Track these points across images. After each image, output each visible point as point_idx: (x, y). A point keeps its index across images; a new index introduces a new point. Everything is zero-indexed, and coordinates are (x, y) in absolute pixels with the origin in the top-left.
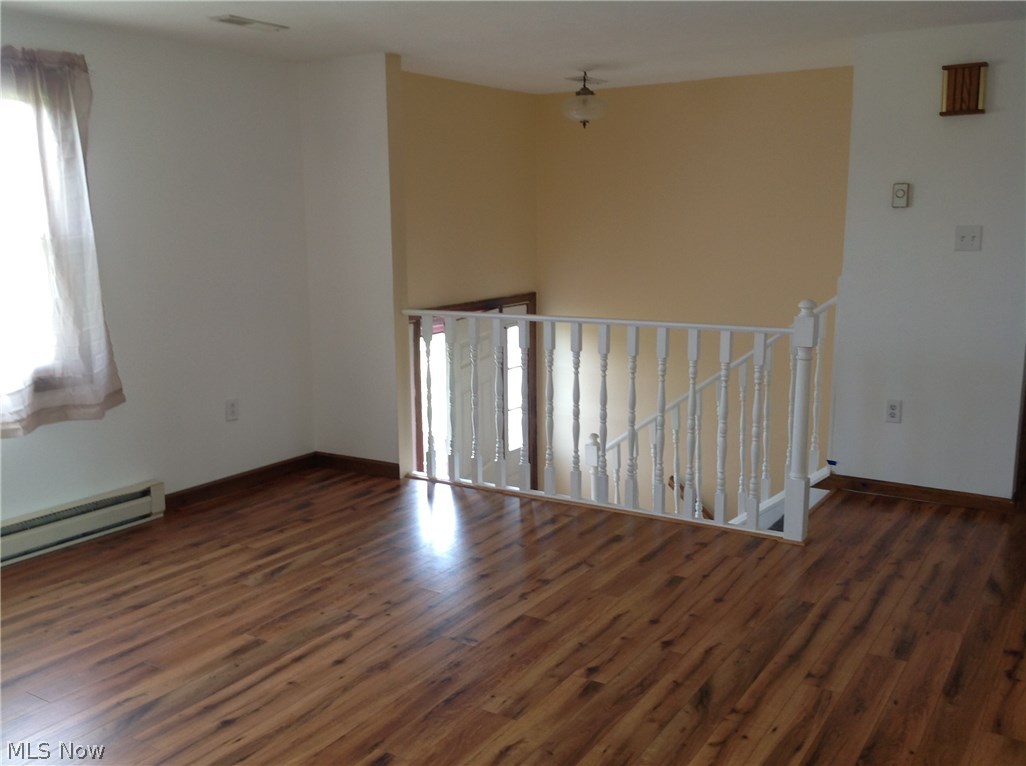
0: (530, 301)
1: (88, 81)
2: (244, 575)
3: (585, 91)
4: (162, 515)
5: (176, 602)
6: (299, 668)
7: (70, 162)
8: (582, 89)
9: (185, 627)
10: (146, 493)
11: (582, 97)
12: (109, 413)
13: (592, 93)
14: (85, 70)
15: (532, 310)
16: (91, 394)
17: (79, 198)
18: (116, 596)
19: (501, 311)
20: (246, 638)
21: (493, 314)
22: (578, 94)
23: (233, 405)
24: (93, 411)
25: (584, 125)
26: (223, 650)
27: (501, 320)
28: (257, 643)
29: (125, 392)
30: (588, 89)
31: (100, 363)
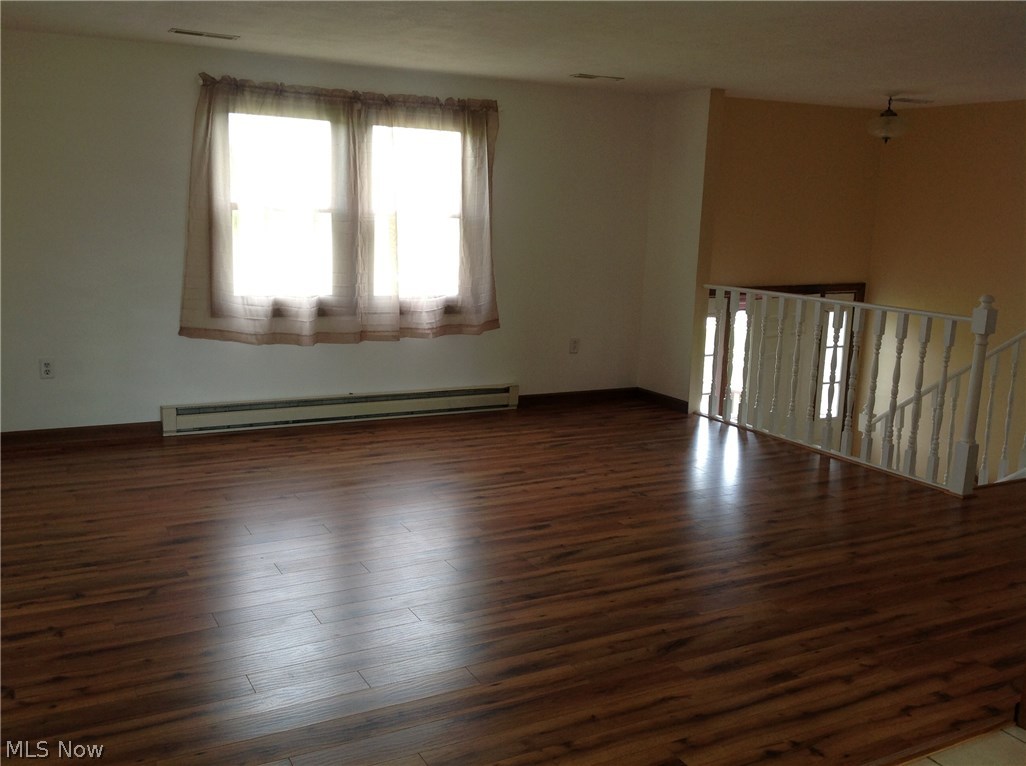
0: (859, 291)
1: (498, 117)
2: (539, 443)
3: (890, 113)
4: (515, 408)
5: (493, 448)
6: (535, 486)
7: (480, 170)
8: (887, 111)
9: (488, 459)
10: (506, 390)
11: (887, 118)
12: (486, 333)
13: (896, 114)
14: (497, 111)
15: (860, 298)
16: (476, 320)
17: (484, 193)
18: (463, 440)
19: (823, 296)
20: (518, 469)
21: (816, 299)
22: (884, 115)
23: (575, 342)
24: (475, 329)
25: (886, 141)
26: (501, 471)
27: (822, 304)
28: (521, 472)
29: (500, 321)
30: (892, 111)
31: (485, 298)
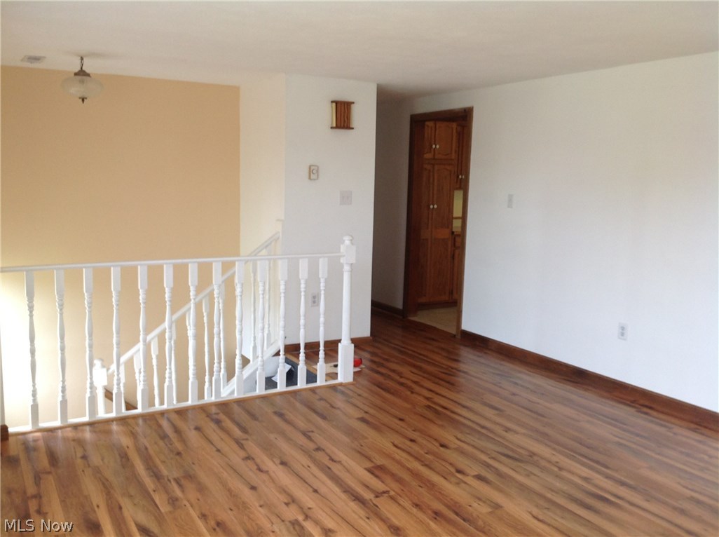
3: (82, 73)
8: (79, 71)
11: (78, 78)
13: (88, 75)
22: (76, 74)
25: (83, 100)
30: (84, 71)
